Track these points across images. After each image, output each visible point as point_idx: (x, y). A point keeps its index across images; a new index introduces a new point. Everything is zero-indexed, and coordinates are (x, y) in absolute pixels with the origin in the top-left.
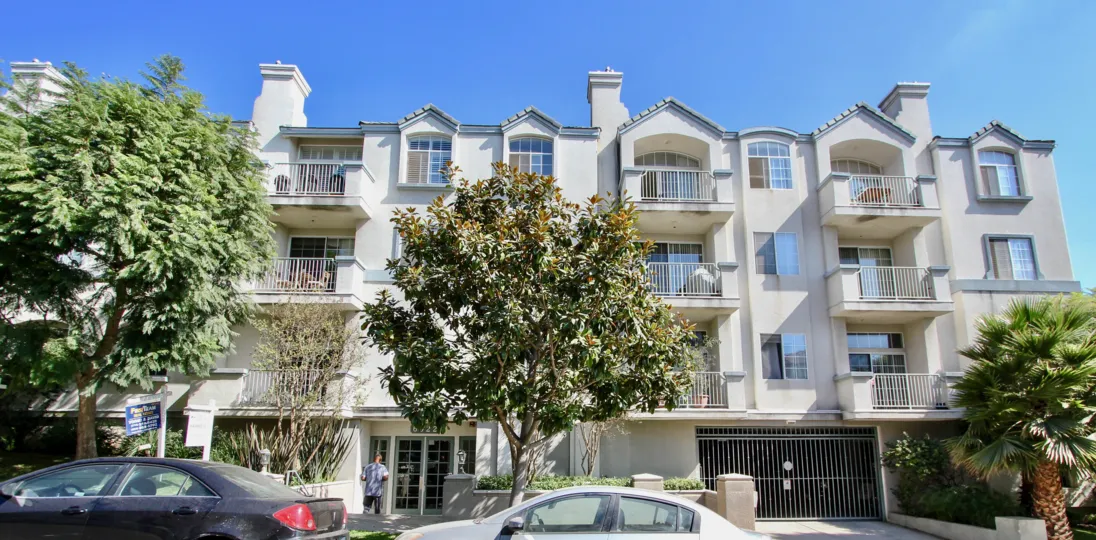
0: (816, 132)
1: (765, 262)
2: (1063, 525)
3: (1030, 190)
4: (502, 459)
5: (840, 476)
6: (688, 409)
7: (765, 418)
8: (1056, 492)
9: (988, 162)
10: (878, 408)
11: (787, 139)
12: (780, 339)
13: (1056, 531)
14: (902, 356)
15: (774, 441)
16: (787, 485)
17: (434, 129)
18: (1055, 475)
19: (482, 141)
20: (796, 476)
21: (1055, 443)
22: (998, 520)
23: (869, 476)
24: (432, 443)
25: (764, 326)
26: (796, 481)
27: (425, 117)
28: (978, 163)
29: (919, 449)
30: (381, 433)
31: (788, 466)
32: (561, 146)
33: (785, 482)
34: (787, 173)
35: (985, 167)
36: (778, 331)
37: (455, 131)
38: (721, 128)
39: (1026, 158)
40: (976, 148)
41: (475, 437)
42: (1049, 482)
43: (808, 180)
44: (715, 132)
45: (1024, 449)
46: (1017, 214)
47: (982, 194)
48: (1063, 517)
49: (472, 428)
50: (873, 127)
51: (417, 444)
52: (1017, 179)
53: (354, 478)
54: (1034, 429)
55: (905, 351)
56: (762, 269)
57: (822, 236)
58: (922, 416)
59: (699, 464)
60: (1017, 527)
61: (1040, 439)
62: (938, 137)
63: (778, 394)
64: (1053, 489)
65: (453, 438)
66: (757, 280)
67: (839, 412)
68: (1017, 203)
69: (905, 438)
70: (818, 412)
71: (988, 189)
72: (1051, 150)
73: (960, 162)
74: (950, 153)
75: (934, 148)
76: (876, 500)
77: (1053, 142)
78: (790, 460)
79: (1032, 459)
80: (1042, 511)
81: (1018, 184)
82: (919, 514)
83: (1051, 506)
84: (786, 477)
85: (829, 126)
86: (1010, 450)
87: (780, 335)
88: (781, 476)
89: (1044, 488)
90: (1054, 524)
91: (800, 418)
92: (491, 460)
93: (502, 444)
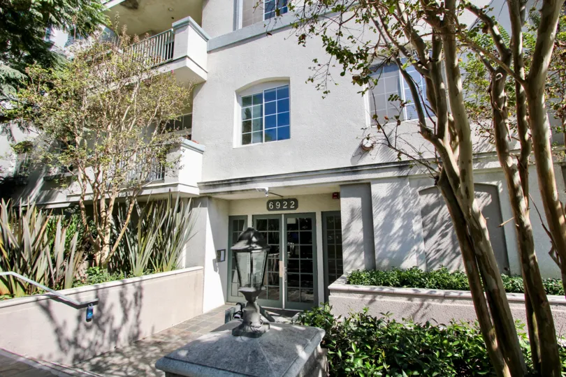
4: (380, 243)
24: (292, 221)
30: (238, 212)
41: (339, 212)
49: (335, 201)
51: (275, 223)
53: (203, 264)
65: (314, 214)
92: (363, 243)
93: (378, 219)
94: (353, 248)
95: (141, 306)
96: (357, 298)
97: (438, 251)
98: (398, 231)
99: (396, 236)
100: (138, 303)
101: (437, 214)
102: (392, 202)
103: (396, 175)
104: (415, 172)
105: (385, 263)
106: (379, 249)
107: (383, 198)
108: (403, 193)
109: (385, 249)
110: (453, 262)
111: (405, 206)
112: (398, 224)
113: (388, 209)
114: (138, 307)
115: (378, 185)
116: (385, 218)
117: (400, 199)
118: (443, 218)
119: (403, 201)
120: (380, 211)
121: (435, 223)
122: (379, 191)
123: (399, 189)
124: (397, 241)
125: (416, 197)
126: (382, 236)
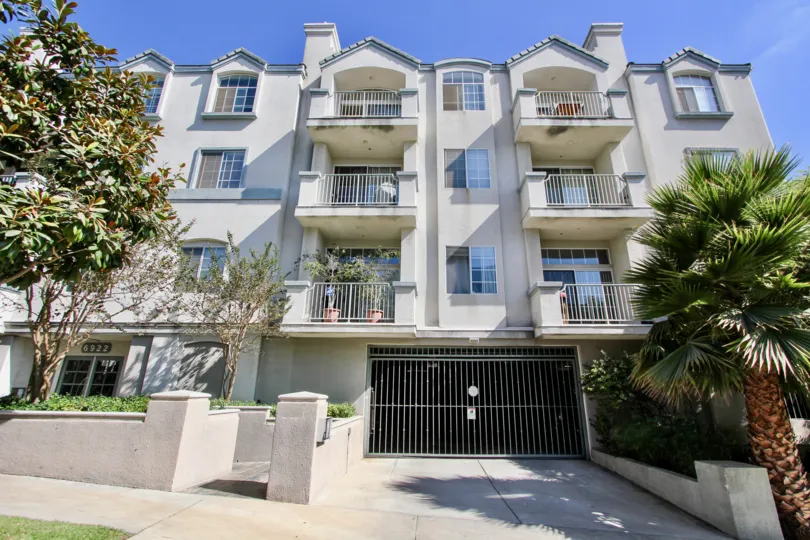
0: (509, 61)
1: (455, 176)
2: (797, 478)
3: (729, 106)
4: (148, 381)
5: (534, 403)
6: (349, 323)
7: (446, 335)
8: (780, 424)
9: (684, 84)
10: (570, 322)
11: (481, 68)
12: (468, 252)
13: (788, 487)
14: (610, 272)
15: (458, 363)
16: (471, 415)
17: (152, 70)
18: (775, 397)
19: (194, 78)
20: (482, 404)
21: (758, 343)
22: (699, 465)
23: (569, 405)
25: (450, 238)
26: (482, 409)
27: (146, 60)
28: (674, 85)
29: (616, 370)
31: (473, 391)
32: (265, 81)
33: (469, 411)
34: (482, 97)
35: (682, 89)
36: (465, 243)
37: (169, 70)
38: (416, 60)
39: (723, 81)
40: (670, 72)
41: (127, 356)
42: (767, 407)
43: (502, 103)
44: (412, 64)
45: (713, 354)
46: (719, 129)
47: (679, 110)
48: (796, 463)
50: (566, 56)
52: (716, 98)
54: (724, 321)
55: (612, 266)
56: (452, 183)
57: (516, 152)
58: (621, 331)
59: (370, 389)
60: (723, 480)
61: (736, 335)
62: (631, 63)
63: (463, 310)
64: (774, 419)
65: (123, 358)
66: (445, 193)
67: (531, 329)
68: (719, 119)
69: (602, 357)
70: (508, 329)
71: (685, 106)
72: (748, 72)
73: (655, 86)
74: (645, 77)
75: (629, 75)
76: (578, 434)
77: (749, 64)
78: (476, 385)
79: (728, 370)
80: (762, 454)
81: (717, 103)
82: (616, 453)
83: (774, 445)
84: (471, 404)
85: (522, 56)
86: (696, 357)
87: (468, 248)
88: (465, 404)
89: (761, 418)
90: (783, 476)
91: (486, 336)
92: (137, 381)
93: (152, 363)
94: (130, 384)
98: (162, 372)
99: (160, 376)
101: (193, 361)
102: (164, 351)
103: (172, 332)
104: (183, 331)
106: (146, 385)
107: (159, 348)
108: (173, 345)
109: (149, 385)
111: (172, 354)
112: (164, 366)
113: (160, 356)
115: (158, 338)
116: (157, 362)
117: (170, 349)
119: (172, 351)
120: (154, 358)
121: (188, 368)
122: (158, 342)
123: (171, 342)
124: (159, 379)
125: (181, 349)
126: (150, 376)
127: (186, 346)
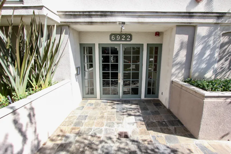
30: (88, 41)
65: (142, 45)
92: (185, 64)
93: (197, 50)
94: (178, 66)
95: (35, 123)
96: (222, 100)
97: (222, 68)
98: (207, 57)
99: (205, 60)
100: (33, 121)
101: (227, 48)
102: (207, 39)
103: (215, 22)
104: (225, 21)
105: (197, 75)
106: (195, 67)
107: (203, 36)
108: (215, 35)
109: (198, 67)
110: (227, 73)
111: (214, 42)
112: (208, 53)
113: (205, 44)
114: (34, 125)
115: (202, 27)
116: (202, 49)
117: (212, 38)
118: (228, 51)
119: (214, 39)
120: (200, 44)
121: (224, 53)
122: (202, 31)
123: (213, 31)
124: (205, 63)
125: (220, 37)
126: (198, 60)
127: (224, 35)
